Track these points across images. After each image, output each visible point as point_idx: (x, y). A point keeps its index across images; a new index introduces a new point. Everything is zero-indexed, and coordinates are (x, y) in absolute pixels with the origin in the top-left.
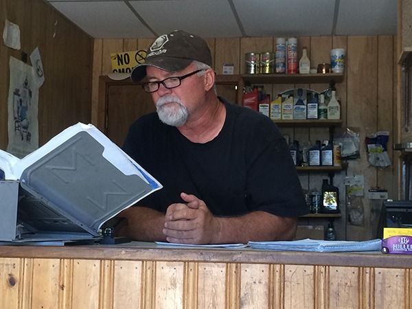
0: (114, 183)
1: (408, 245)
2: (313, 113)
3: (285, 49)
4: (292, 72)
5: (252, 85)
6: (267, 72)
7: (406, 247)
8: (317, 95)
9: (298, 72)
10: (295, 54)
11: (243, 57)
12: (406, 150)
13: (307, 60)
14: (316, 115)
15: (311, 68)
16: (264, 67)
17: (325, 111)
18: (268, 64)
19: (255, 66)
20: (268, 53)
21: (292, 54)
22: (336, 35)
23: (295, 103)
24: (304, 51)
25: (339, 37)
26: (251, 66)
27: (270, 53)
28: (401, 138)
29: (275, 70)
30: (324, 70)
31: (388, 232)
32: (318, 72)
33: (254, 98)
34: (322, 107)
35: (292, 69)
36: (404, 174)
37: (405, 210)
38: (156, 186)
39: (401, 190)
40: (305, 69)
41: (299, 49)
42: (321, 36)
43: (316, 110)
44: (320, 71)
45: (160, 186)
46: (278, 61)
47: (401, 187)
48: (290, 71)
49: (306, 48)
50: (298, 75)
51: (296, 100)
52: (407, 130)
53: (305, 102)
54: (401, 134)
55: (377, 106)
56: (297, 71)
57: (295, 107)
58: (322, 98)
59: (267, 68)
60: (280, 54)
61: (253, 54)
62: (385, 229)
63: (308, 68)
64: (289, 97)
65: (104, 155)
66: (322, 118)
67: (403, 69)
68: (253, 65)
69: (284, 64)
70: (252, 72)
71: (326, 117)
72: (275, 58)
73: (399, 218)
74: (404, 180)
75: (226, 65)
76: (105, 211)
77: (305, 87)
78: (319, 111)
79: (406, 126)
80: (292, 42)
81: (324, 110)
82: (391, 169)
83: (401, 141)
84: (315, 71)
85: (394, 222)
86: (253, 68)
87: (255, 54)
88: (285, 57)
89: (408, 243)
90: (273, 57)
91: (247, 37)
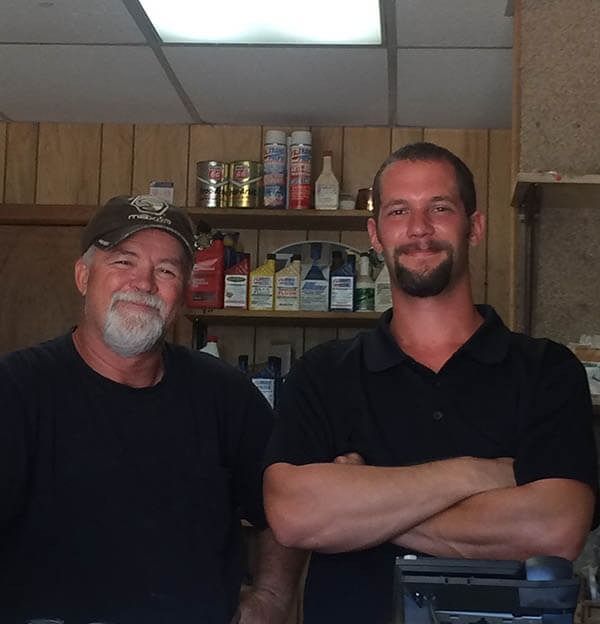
2: (343, 298)
3: (285, 152)
4: (299, 207)
5: (214, 231)
6: (244, 204)
8: (352, 259)
9: (312, 207)
10: (307, 166)
11: (193, 169)
13: (333, 181)
14: (351, 303)
15: (341, 198)
16: (238, 192)
17: (370, 293)
18: (246, 188)
19: (218, 191)
20: (246, 163)
21: (300, 167)
22: (397, 126)
23: (304, 275)
24: (327, 159)
25: (405, 129)
26: (208, 191)
27: (252, 162)
29: (262, 200)
30: (370, 202)
32: (358, 207)
33: (216, 260)
34: (363, 285)
35: (300, 198)
40: (328, 200)
41: (315, 155)
42: (365, 126)
43: (350, 291)
44: (361, 204)
46: (269, 180)
48: (294, 203)
49: (329, 153)
50: (311, 213)
51: (307, 268)
53: (326, 273)
55: (486, 284)
56: (310, 202)
57: (304, 282)
58: (364, 265)
59: (245, 195)
60: (273, 165)
61: (213, 164)
63: (335, 198)
64: (292, 260)
66: (363, 309)
67: (522, 217)
68: (213, 189)
69: (283, 189)
70: (212, 203)
71: (372, 306)
72: (263, 174)
73: (429, 597)
75: (156, 185)
77: (329, 239)
78: (357, 294)
80: (301, 139)
81: (368, 290)
84: (349, 205)
85: (420, 604)
86: (213, 195)
87: (219, 164)
88: (285, 173)
90: (258, 172)
91: (204, 123)
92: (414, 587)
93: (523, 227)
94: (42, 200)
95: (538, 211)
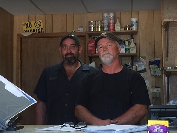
0: (12, 101)
1: (160, 130)
2: (122, 50)
3: (108, 18)
4: (112, 30)
5: (93, 37)
6: (99, 30)
7: (159, 130)
8: (124, 42)
9: (115, 30)
10: (113, 21)
11: (87, 23)
13: (119, 24)
14: (124, 51)
15: (121, 28)
16: (98, 28)
17: (129, 49)
18: (100, 27)
19: (93, 28)
20: (99, 21)
21: (112, 21)
22: (133, 11)
24: (118, 19)
25: (135, 12)
26: (91, 28)
27: (100, 21)
28: (164, 63)
29: (103, 29)
30: (128, 29)
31: (151, 123)
32: (125, 30)
33: (93, 43)
34: (127, 47)
35: (112, 28)
36: (166, 82)
37: (159, 110)
38: (34, 101)
40: (118, 29)
41: (115, 19)
42: (126, 12)
43: (124, 49)
44: (125, 29)
45: (36, 102)
46: (104, 25)
48: (110, 30)
49: (118, 18)
50: (114, 32)
52: (167, 60)
55: (154, 46)
58: (127, 43)
59: (100, 28)
60: (105, 21)
61: (92, 22)
62: (149, 121)
63: (120, 28)
66: (127, 53)
67: (165, 29)
68: (92, 27)
69: (108, 26)
70: (92, 31)
71: (129, 52)
72: (103, 23)
73: (157, 114)
75: (79, 27)
77: (119, 37)
78: (126, 49)
79: (167, 58)
80: (111, 15)
81: (128, 48)
83: (164, 66)
84: (123, 29)
85: (154, 116)
86: (92, 29)
87: (93, 22)
88: (108, 23)
89: (160, 129)
90: (102, 23)
91: (89, 13)
92: (153, 112)
93: (165, 32)
94: (54, 32)
95: (168, 28)
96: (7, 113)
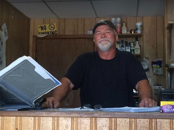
0: (40, 82)
1: (171, 109)
3: (115, 22)
4: (119, 33)
7: (171, 110)
8: (130, 43)
9: (121, 33)
10: (120, 25)
12: (170, 67)
13: (125, 28)
15: (127, 31)
17: (134, 50)
23: (120, 47)
24: (124, 23)
25: (139, 17)
28: (168, 62)
30: (133, 32)
31: (163, 103)
34: (132, 48)
35: (119, 31)
36: (169, 77)
37: (170, 93)
38: (59, 84)
39: (168, 85)
40: (124, 32)
41: (122, 23)
42: (131, 17)
43: (130, 50)
44: (131, 32)
45: (61, 84)
47: (168, 83)
49: (124, 22)
51: (121, 45)
52: (170, 58)
53: (125, 46)
54: (168, 60)
55: (157, 48)
56: (121, 32)
58: (132, 44)
62: (161, 102)
63: (126, 31)
64: (117, 44)
65: (35, 70)
67: (168, 31)
71: (134, 52)
73: (167, 97)
74: (169, 80)
75: (89, 30)
76: (36, 95)
77: (125, 40)
79: (170, 56)
80: (119, 19)
81: (133, 49)
82: (163, 76)
83: (168, 63)
84: (129, 32)
85: (165, 99)
89: (172, 108)
91: (99, 17)
93: (168, 33)
94: (67, 34)
95: (171, 30)
96: (35, 93)
